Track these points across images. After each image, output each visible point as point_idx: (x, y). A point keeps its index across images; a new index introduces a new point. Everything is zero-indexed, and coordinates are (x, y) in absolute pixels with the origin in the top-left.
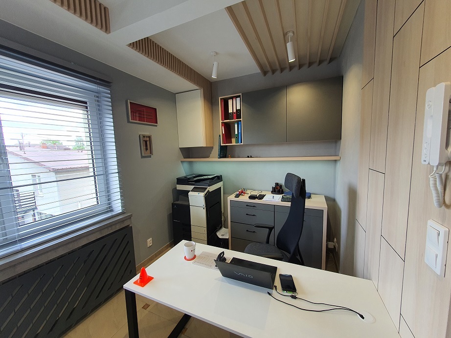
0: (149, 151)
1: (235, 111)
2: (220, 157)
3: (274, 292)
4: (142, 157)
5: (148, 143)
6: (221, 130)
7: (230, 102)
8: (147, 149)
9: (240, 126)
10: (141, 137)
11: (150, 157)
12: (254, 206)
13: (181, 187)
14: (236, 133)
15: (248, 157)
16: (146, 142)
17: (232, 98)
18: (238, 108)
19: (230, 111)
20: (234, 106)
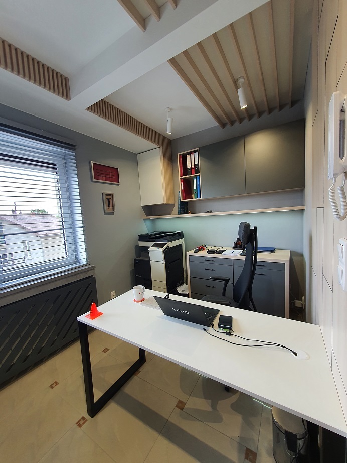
0: (111, 208)
1: (193, 166)
2: (180, 214)
3: (210, 329)
4: (105, 214)
5: (111, 201)
6: (180, 186)
7: (188, 157)
8: (109, 207)
9: (198, 180)
10: (104, 195)
11: (113, 214)
12: (212, 260)
13: (143, 244)
14: (195, 188)
15: (208, 212)
16: (109, 200)
17: (190, 153)
18: (196, 162)
19: (189, 166)
20: (192, 161)
